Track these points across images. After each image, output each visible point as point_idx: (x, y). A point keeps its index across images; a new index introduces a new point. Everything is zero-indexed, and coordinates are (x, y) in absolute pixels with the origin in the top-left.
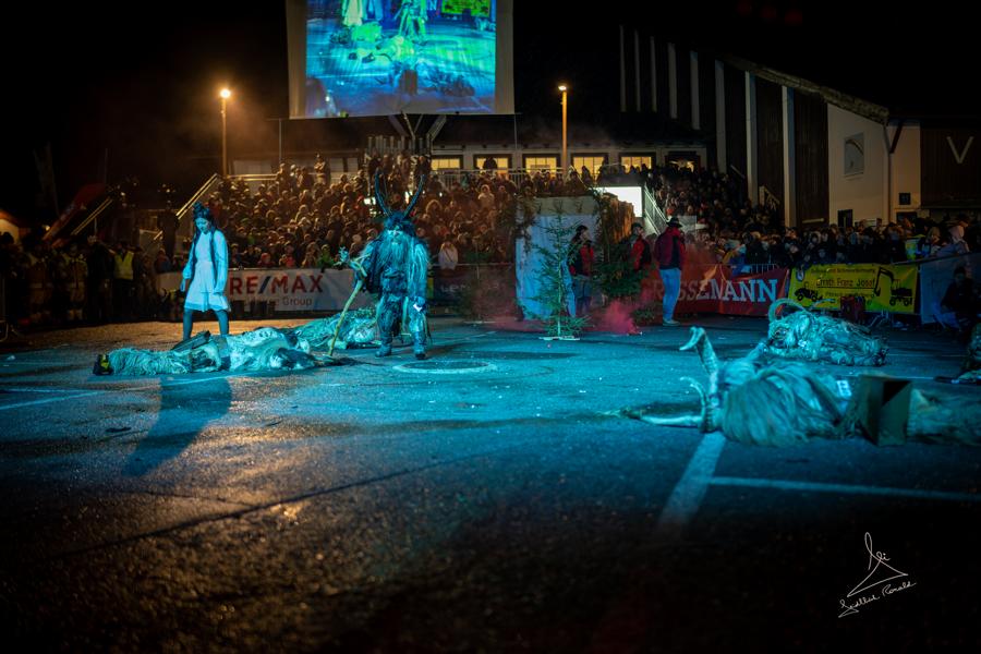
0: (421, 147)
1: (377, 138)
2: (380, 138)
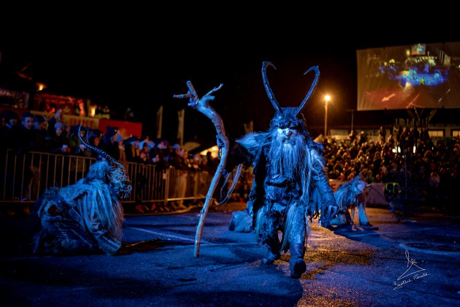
0: (423, 124)
1: (400, 120)
2: (402, 120)
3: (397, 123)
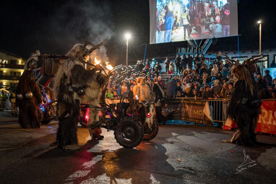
0: (199, 52)
3: (179, 52)
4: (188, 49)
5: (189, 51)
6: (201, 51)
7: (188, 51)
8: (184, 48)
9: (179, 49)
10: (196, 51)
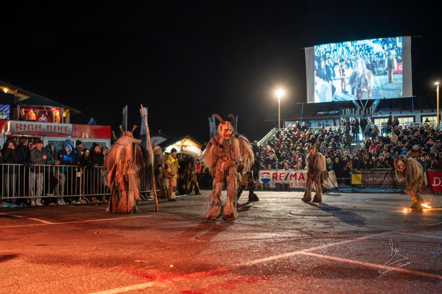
0: (367, 113)
1: (346, 110)
3: (343, 113)
4: (353, 109)
5: (355, 113)
6: (369, 113)
7: (353, 112)
8: (348, 109)
9: (343, 110)
10: (363, 113)
